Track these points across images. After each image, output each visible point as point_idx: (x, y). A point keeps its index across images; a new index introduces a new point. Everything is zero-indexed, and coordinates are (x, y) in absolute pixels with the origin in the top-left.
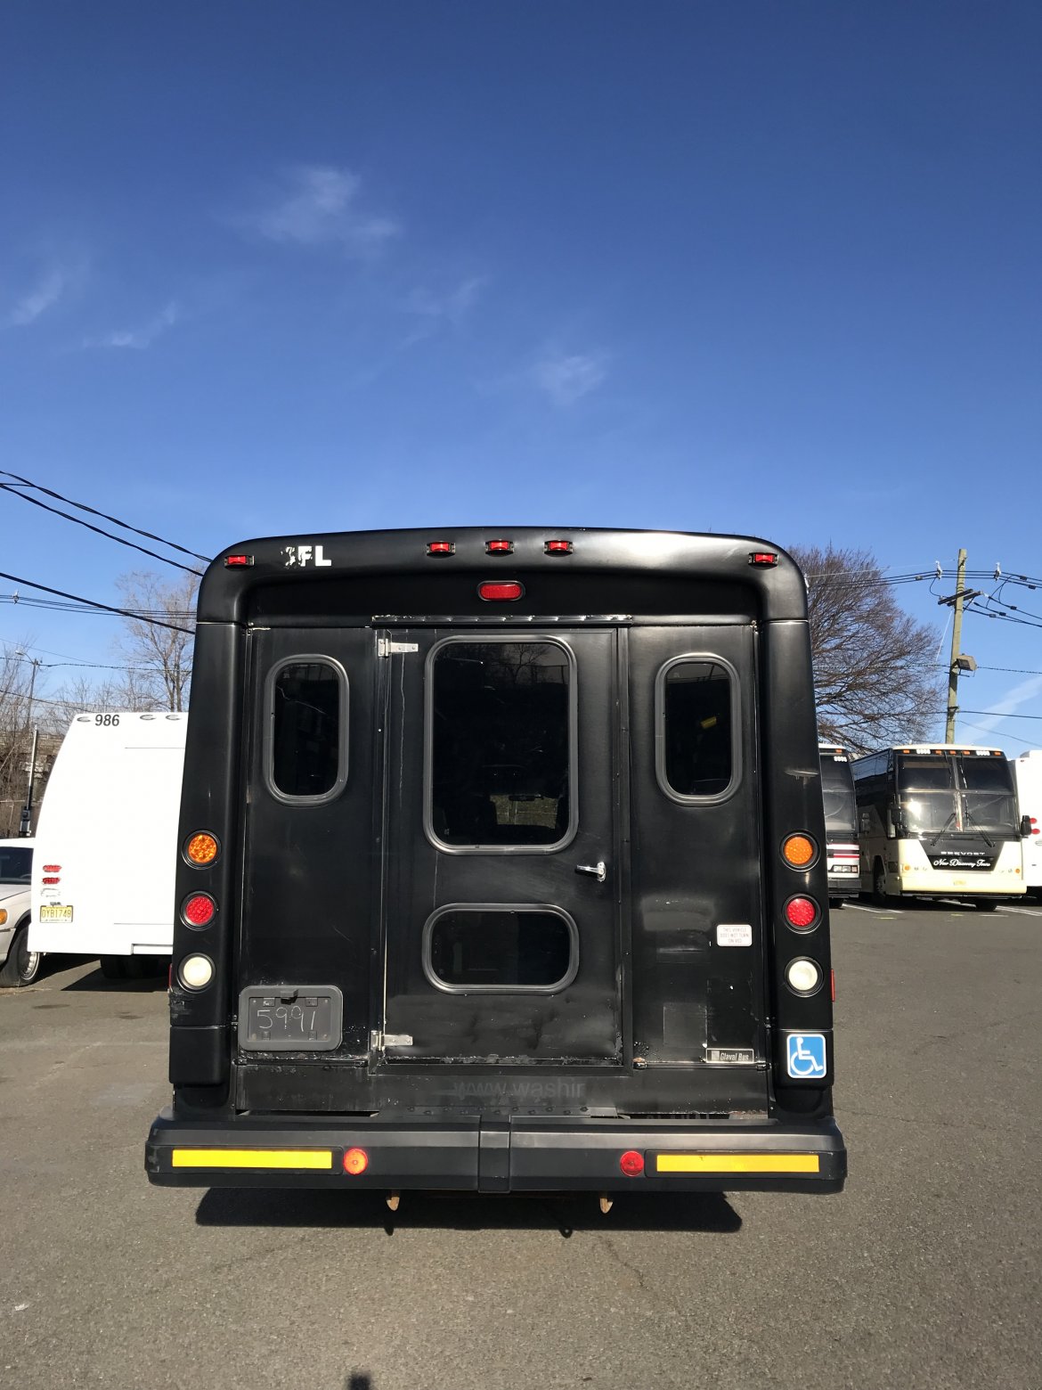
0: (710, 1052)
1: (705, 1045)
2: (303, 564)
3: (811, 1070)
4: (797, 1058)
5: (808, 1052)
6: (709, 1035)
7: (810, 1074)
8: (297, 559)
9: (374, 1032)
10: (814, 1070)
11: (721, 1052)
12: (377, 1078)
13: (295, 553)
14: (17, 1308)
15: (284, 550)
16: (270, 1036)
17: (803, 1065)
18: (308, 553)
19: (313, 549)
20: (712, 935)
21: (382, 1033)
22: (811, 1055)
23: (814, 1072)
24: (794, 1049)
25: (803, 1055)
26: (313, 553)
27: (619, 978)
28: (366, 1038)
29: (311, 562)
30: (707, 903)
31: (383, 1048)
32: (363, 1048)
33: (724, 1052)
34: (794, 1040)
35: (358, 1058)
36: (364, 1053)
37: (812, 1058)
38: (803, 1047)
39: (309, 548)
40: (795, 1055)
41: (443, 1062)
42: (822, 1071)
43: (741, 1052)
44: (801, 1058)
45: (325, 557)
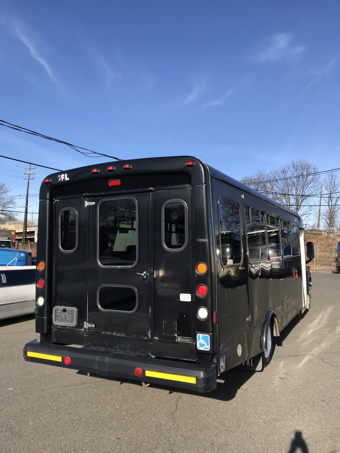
0: (177, 337)
1: (176, 335)
2: (62, 180)
3: (204, 347)
4: (200, 342)
5: (204, 341)
6: (177, 332)
7: (204, 349)
8: (61, 179)
9: (85, 323)
10: (206, 347)
11: (181, 338)
12: (86, 336)
13: (61, 177)
14: (10, 389)
15: (58, 176)
16: (60, 321)
17: (202, 345)
18: (63, 176)
19: (65, 175)
20: (179, 297)
21: (87, 323)
22: (205, 342)
23: (206, 348)
24: (199, 339)
25: (202, 342)
26: (64, 176)
27: (150, 310)
28: (83, 324)
29: (64, 179)
30: (177, 286)
31: (87, 327)
32: (82, 327)
33: (182, 338)
34: (199, 336)
35: (81, 330)
36: (83, 329)
37: (205, 343)
38: (202, 339)
39: (64, 175)
40: (199, 341)
41: (102, 333)
42: (208, 348)
43: (187, 338)
44: (201, 343)
45: (68, 177)
